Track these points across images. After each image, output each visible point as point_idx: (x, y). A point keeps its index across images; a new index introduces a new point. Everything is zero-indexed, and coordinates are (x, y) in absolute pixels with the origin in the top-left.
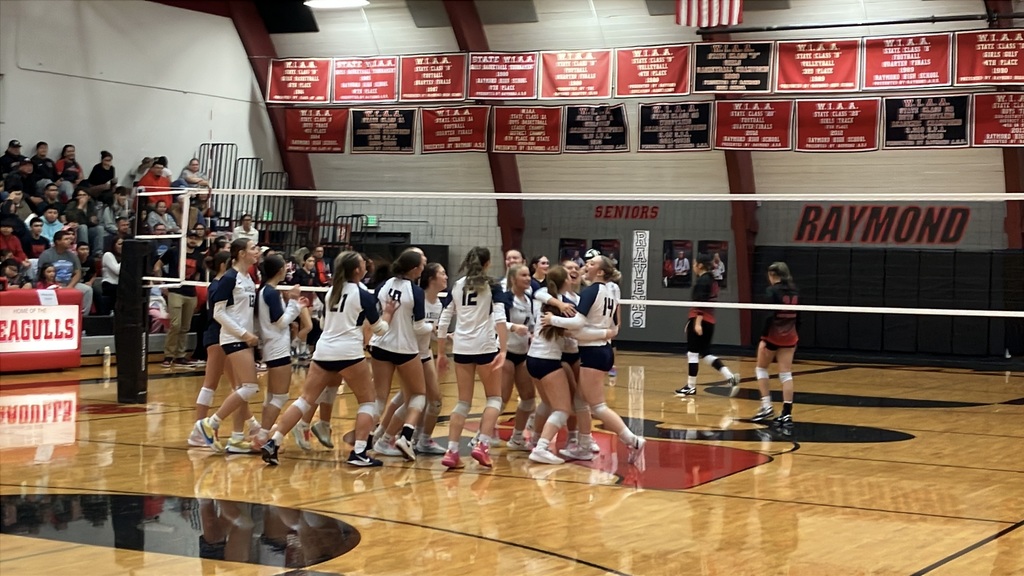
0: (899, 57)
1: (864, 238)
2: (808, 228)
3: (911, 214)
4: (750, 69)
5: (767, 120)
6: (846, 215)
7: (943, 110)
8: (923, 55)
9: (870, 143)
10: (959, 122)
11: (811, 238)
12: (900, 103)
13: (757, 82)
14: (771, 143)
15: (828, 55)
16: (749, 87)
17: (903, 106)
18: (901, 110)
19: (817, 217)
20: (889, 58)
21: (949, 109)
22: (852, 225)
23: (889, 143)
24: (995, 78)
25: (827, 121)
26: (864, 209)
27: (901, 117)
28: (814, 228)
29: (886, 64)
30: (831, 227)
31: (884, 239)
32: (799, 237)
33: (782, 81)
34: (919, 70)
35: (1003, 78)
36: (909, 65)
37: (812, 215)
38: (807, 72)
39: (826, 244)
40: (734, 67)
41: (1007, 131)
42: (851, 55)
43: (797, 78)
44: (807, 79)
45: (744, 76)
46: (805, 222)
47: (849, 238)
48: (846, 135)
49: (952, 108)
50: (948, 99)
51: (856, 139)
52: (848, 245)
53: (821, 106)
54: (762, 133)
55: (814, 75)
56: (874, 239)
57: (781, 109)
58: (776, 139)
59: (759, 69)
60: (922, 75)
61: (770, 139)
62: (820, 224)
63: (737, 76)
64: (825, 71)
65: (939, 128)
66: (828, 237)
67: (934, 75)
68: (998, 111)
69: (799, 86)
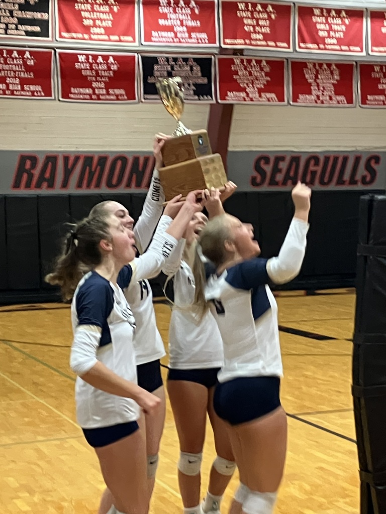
0: (173, 16)
1: (79, 186)
2: (25, 176)
3: (119, 163)
4: (29, 15)
5: (28, 69)
6: (60, 163)
7: (192, 69)
8: (194, 17)
9: (131, 96)
10: (205, 81)
11: (28, 186)
12: (155, 60)
13: (37, 29)
14: (33, 92)
15: (106, 9)
16: (28, 33)
17: (157, 63)
18: (156, 67)
19: (34, 166)
20: (165, 16)
21: (197, 69)
22: (68, 173)
23: (148, 96)
24: (253, 42)
25: (88, 73)
26: (77, 158)
27: (156, 73)
28: (31, 176)
29: (162, 22)
30: (47, 175)
31: (98, 186)
32: (17, 185)
33: (62, 29)
34: (191, 30)
35: (259, 43)
36: (182, 25)
37: (28, 164)
38: (87, 22)
39: (44, 191)
40: (11, 12)
41: (244, 90)
42: (129, 9)
43: (78, 28)
44: (87, 29)
45: (22, 21)
46: (21, 170)
47: (65, 185)
48: (107, 89)
49: (199, 68)
50: (195, 60)
51: (117, 91)
52: (65, 192)
53: (82, 58)
54: (23, 82)
55: (95, 26)
56: (88, 186)
57: (43, 58)
58: (39, 88)
59: (38, 15)
60: (193, 35)
61: (32, 88)
62: (37, 172)
63: (15, 21)
64: (104, 24)
65: (189, 85)
66: (45, 184)
67: (204, 36)
68: (236, 73)
69: (80, 36)
